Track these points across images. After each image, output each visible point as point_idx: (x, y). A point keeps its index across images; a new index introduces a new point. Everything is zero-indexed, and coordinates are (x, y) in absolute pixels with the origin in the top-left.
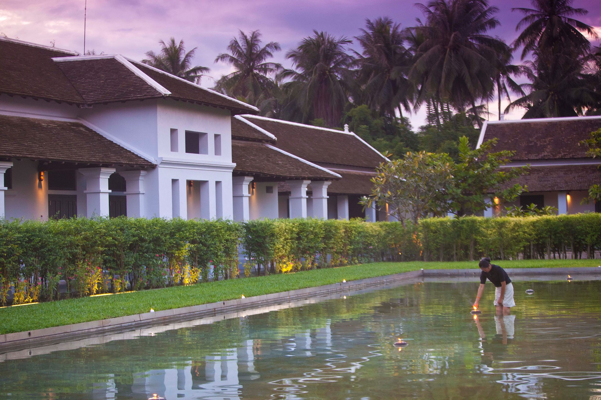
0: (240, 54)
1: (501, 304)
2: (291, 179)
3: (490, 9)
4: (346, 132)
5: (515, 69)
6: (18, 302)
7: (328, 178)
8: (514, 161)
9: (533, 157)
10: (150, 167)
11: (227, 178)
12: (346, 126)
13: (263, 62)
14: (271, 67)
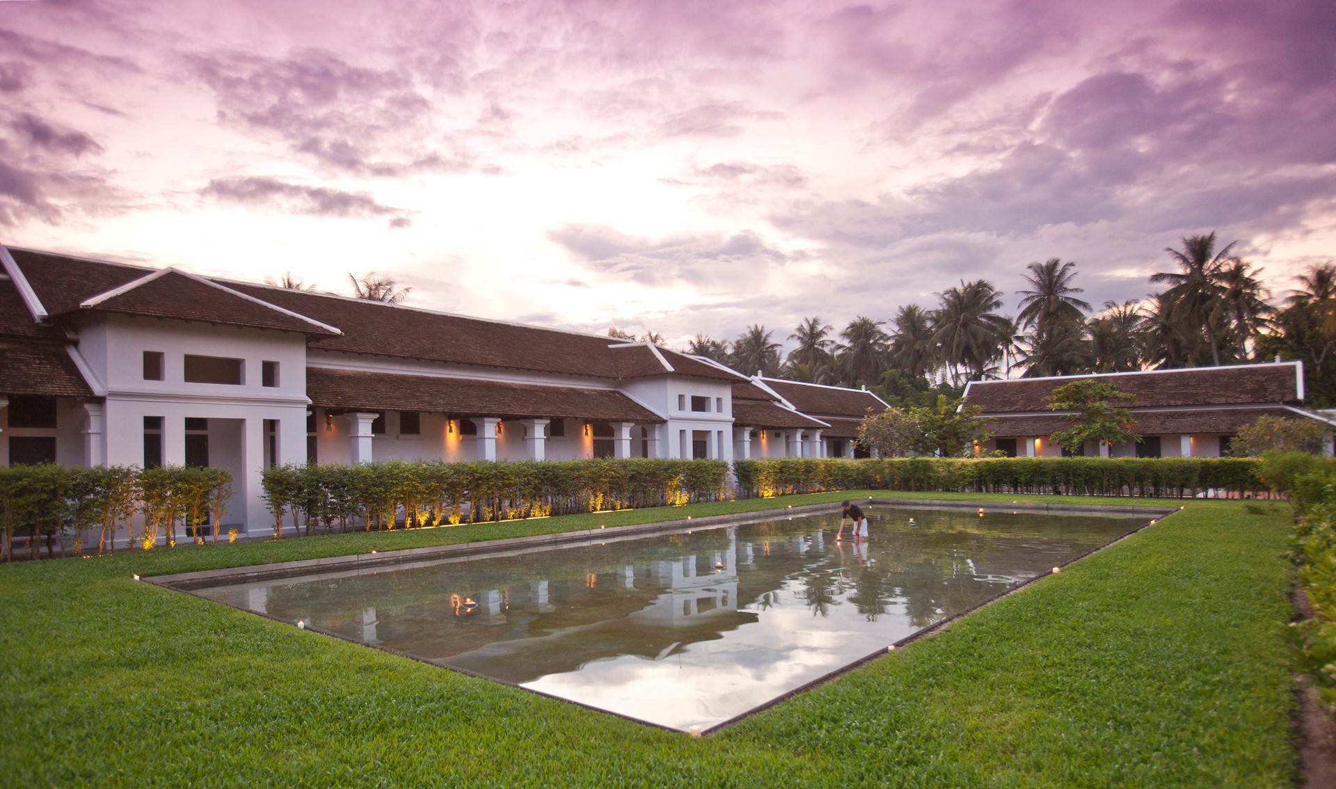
0: (805, 334)
1: (857, 535)
2: (791, 428)
3: (996, 294)
4: (863, 391)
5: (1020, 339)
6: (534, 516)
7: (818, 427)
8: (984, 413)
9: (1006, 409)
10: (663, 422)
11: (728, 430)
12: (863, 386)
13: (821, 339)
14: (827, 343)
